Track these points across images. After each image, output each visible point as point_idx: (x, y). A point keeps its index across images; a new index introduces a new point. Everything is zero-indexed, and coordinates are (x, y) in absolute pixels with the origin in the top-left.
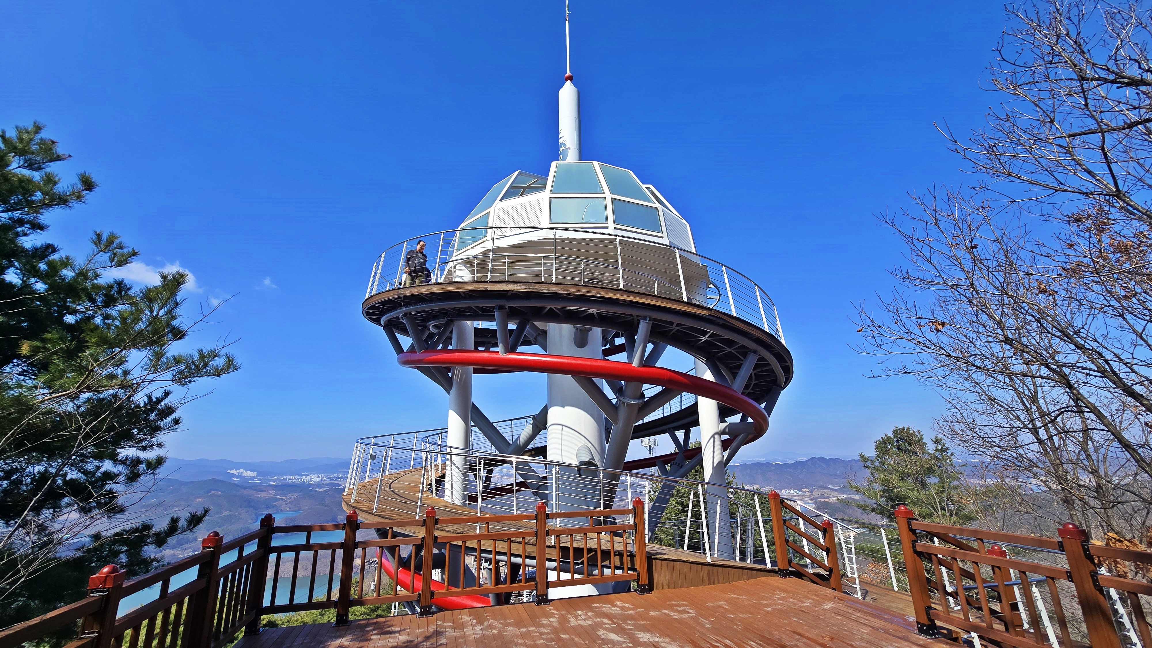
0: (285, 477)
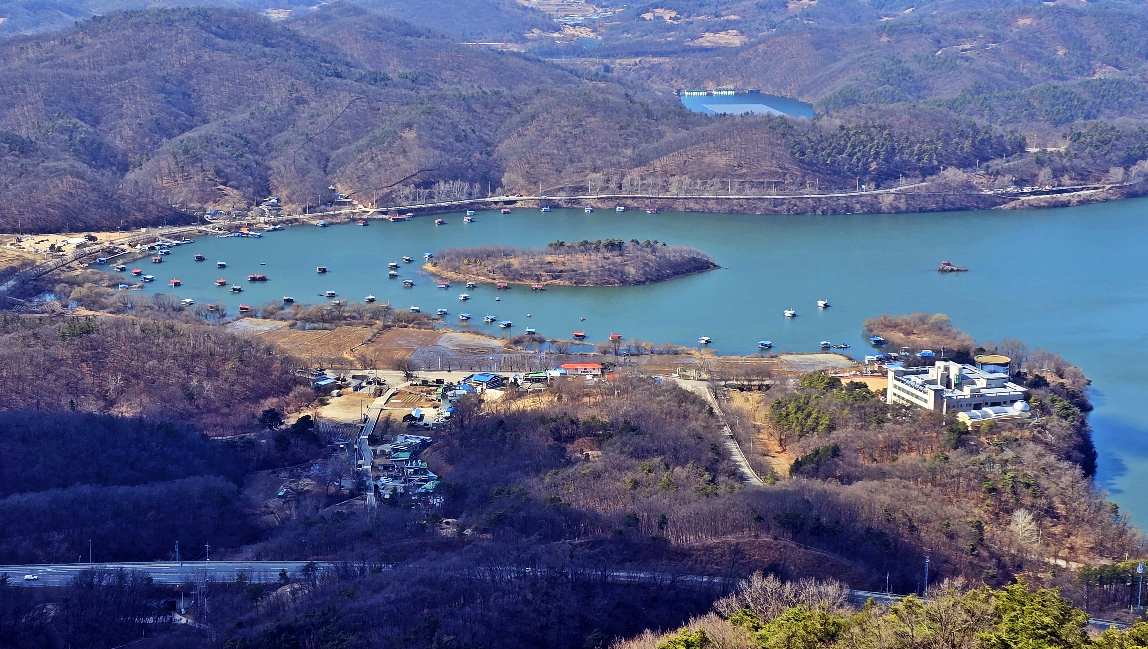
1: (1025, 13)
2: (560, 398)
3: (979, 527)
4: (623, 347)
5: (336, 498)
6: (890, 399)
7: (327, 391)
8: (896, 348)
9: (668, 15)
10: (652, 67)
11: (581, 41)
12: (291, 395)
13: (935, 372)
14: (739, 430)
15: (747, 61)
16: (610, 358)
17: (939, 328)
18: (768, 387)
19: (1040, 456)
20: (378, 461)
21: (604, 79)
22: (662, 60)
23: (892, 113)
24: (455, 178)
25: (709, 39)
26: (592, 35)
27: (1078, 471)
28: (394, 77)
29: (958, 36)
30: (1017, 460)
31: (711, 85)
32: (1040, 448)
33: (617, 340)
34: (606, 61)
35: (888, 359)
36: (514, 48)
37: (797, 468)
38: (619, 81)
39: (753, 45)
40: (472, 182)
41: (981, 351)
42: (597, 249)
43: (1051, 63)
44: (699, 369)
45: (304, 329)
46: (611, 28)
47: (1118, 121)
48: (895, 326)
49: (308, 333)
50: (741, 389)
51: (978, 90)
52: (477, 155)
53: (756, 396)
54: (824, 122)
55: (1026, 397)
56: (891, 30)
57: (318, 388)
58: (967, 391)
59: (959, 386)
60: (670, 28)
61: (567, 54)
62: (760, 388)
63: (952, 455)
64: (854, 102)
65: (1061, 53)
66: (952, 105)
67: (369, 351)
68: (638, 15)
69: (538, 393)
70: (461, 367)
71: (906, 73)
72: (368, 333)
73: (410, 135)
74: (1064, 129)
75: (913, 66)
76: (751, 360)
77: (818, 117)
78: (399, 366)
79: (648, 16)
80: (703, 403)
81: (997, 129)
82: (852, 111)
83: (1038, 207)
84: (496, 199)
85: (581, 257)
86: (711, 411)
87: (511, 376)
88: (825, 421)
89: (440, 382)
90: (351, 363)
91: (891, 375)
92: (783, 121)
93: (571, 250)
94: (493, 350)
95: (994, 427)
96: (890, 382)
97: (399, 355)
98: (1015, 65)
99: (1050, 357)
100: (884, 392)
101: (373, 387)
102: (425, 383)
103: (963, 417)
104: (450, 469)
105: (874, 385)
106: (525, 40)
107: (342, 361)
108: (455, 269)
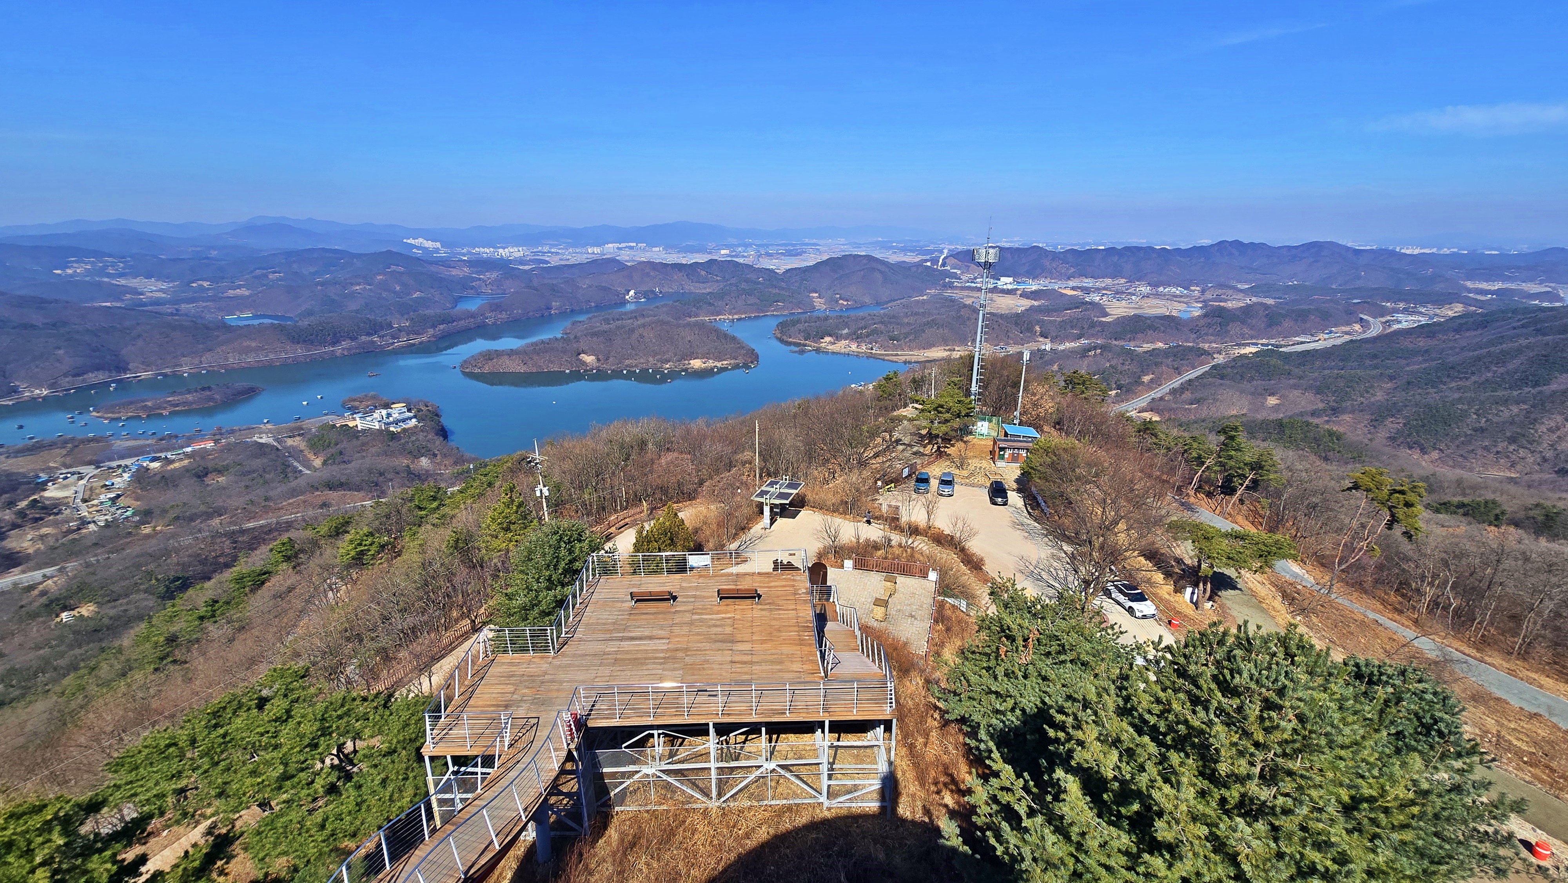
0: (477, 249)
1: (379, 274)
2: (194, 460)
3: (408, 466)
4: (224, 431)
5: (70, 531)
6: (359, 428)
7: (45, 483)
8: (357, 408)
9: (206, 284)
10: (204, 307)
11: (158, 299)
12: (19, 491)
13: (376, 415)
14: (293, 453)
15: (254, 301)
16: (217, 437)
17: (374, 397)
18: (303, 434)
19: (426, 436)
20: (91, 510)
21: (176, 315)
22: (208, 304)
23: (331, 317)
24: (98, 370)
25: (231, 293)
26: (164, 295)
27: (441, 439)
28: (40, 325)
29: (352, 284)
30: (418, 440)
31: (238, 313)
32: (425, 434)
33: (220, 429)
34: (176, 307)
35: (356, 413)
36: (118, 305)
37: (325, 463)
38: (186, 315)
39: (256, 294)
40: (110, 371)
41: (394, 403)
42: (196, 391)
43: (395, 292)
44: (267, 433)
45: (16, 457)
46: (175, 291)
47: (427, 312)
48: (355, 400)
49: (20, 459)
50: (290, 437)
51: (367, 305)
52: (109, 357)
53: (298, 438)
54: (300, 323)
55: (415, 417)
56: (322, 284)
57: (38, 483)
58: (391, 419)
59: (388, 418)
60: (208, 289)
61: (151, 305)
62: (299, 435)
63: (391, 444)
64: (312, 315)
65: (398, 288)
66: (357, 312)
67: (68, 460)
68: (188, 285)
69: (181, 460)
70: (130, 456)
71: (333, 301)
72: (64, 452)
73: (61, 352)
74: (406, 316)
75: (336, 298)
76: (292, 425)
77: (298, 322)
78: (89, 463)
79: (194, 285)
80: (274, 446)
81: (379, 319)
82: (312, 318)
83: (403, 347)
84: (128, 376)
85: (188, 396)
86: (277, 449)
87: (163, 455)
88: (333, 441)
89: (119, 466)
90: (56, 468)
91: (358, 419)
92: (280, 325)
93: (181, 394)
94: (149, 445)
95: (404, 430)
96: (358, 422)
97: (89, 458)
98: (381, 294)
99: (421, 401)
100: (357, 426)
101: (76, 476)
102: (110, 468)
103: (392, 429)
104: (139, 503)
105: (351, 424)
106: (123, 300)
107: (50, 468)
108: (112, 413)
